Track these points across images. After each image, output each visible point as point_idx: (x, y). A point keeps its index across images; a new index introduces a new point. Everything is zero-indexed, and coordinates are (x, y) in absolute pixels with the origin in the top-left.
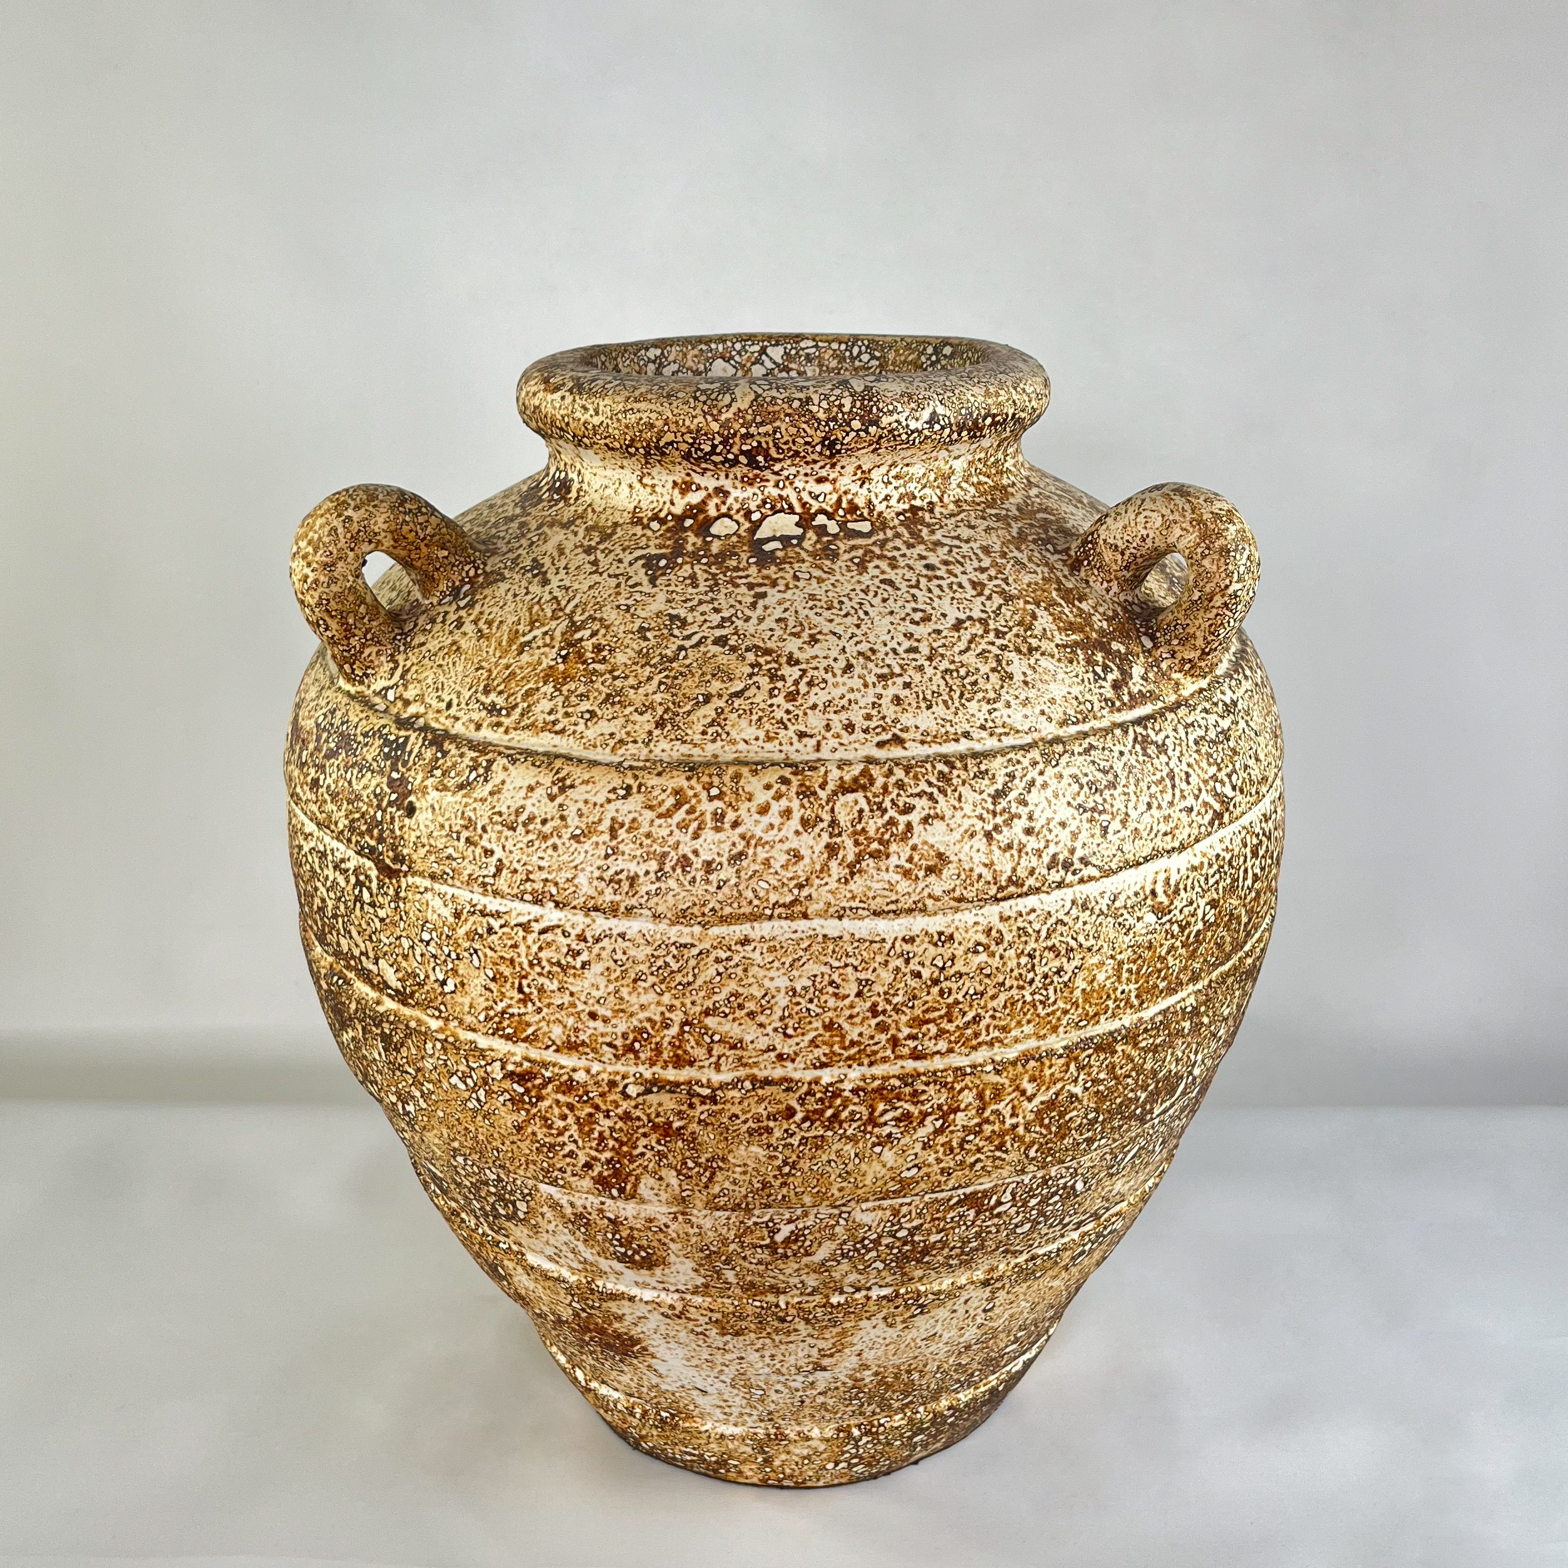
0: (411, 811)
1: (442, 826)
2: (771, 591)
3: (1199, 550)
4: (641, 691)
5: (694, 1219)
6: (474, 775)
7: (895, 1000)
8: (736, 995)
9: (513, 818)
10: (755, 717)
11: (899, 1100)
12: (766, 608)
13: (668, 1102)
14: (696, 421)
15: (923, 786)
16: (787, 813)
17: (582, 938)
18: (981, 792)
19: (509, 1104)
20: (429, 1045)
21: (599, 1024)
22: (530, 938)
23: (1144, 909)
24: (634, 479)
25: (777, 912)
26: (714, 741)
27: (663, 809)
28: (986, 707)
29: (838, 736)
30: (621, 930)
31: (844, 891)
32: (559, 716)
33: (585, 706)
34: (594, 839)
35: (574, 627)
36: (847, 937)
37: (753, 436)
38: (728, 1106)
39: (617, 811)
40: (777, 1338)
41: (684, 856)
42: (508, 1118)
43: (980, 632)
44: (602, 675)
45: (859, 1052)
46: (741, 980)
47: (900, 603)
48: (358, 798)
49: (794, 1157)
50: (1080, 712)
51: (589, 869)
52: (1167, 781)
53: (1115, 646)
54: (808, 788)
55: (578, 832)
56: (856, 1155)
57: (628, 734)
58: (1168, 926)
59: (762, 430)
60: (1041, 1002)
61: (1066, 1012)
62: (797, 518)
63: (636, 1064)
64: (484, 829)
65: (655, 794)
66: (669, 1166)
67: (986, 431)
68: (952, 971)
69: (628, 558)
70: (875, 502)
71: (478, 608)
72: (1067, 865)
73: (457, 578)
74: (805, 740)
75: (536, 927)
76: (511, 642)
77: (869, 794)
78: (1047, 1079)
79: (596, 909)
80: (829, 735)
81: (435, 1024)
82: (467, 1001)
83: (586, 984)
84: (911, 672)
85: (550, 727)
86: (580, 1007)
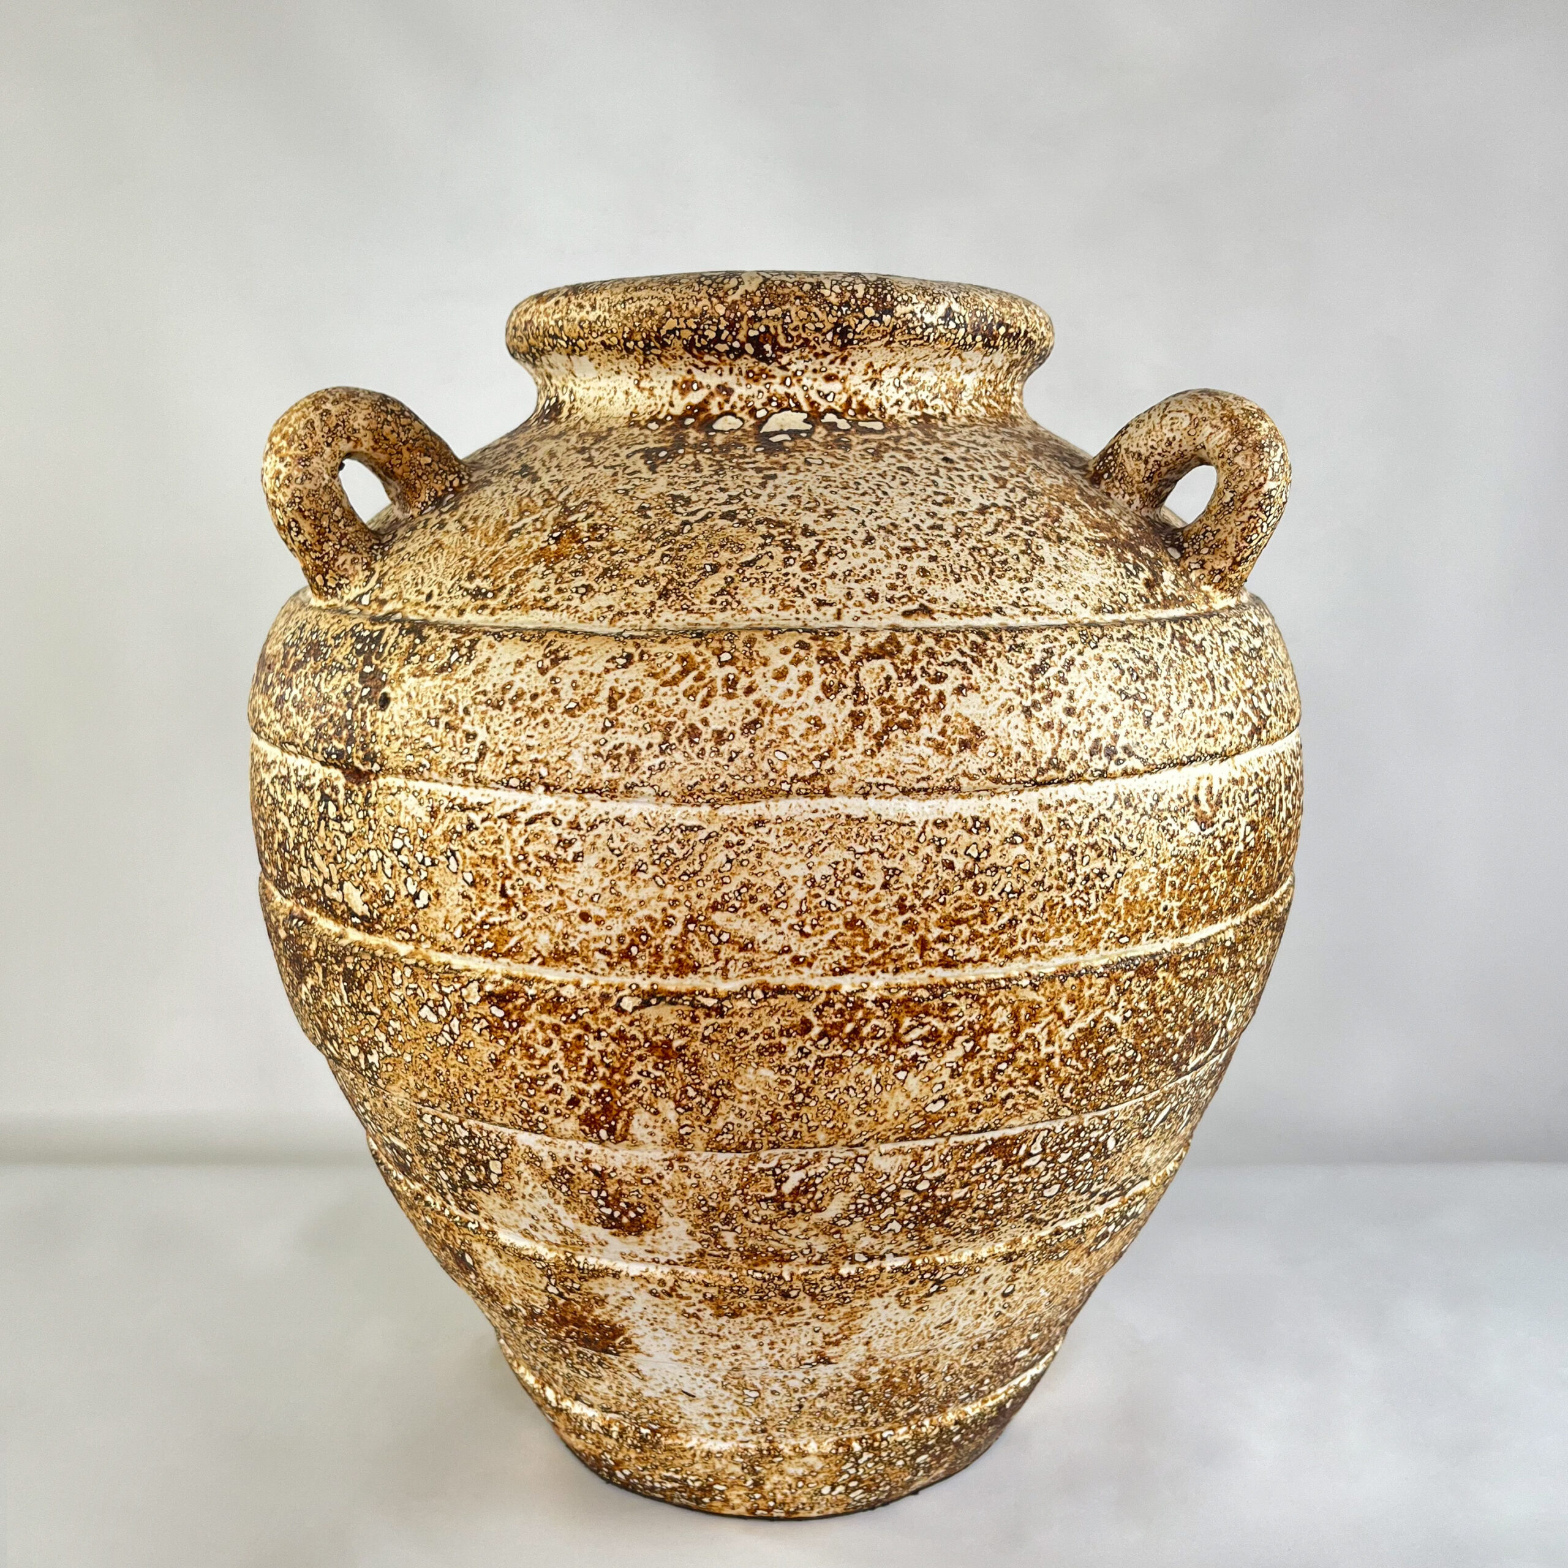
0: (385, 702)
1: (419, 714)
2: (779, 473)
3: (1231, 447)
4: (641, 564)
5: (691, 1166)
6: (456, 655)
7: (926, 894)
8: (747, 885)
9: (499, 696)
10: (768, 586)
11: (927, 1014)
12: (776, 487)
13: (666, 1015)
14: (700, 304)
15: (955, 655)
16: (807, 678)
17: (575, 826)
18: (1019, 666)
19: (486, 1032)
20: (397, 974)
21: (591, 926)
22: (515, 831)
23: (1188, 817)
24: (630, 384)
25: (796, 786)
26: (723, 610)
27: (668, 677)
28: (1018, 586)
29: (861, 605)
30: (619, 813)
31: (871, 764)
32: (551, 592)
33: (580, 581)
34: (591, 711)
35: (567, 511)
36: (872, 818)
37: (760, 319)
38: (736, 1019)
39: (616, 680)
40: (778, 1319)
41: (692, 726)
42: (484, 1050)
43: (1007, 518)
44: (598, 551)
45: (884, 955)
46: (754, 867)
47: (920, 487)
48: (327, 700)
49: (809, 1082)
50: (1116, 602)
51: (585, 744)
52: (1207, 681)
53: (1143, 550)
54: (830, 653)
55: (572, 705)
56: (878, 1081)
57: (628, 605)
58: (1210, 840)
59: (771, 313)
60: (1081, 907)
61: (1107, 923)
62: (805, 416)
63: (633, 974)
64: (466, 711)
65: (658, 661)
66: (667, 1095)
67: (1000, 342)
68: (987, 864)
69: (624, 452)
70: (886, 405)
71: (462, 509)
72: (1110, 753)
73: (439, 487)
74: (824, 609)
75: (523, 817)
76: (497, 532)
77: (896, 661)
78: (1086, 1003)
79: (592, 790)
80: (850, 603)
81: (404, 949)
82: (441, 915)
83: (579, 879)
84: (936, 547)
85: (538, 604)
86: (571, 907)
